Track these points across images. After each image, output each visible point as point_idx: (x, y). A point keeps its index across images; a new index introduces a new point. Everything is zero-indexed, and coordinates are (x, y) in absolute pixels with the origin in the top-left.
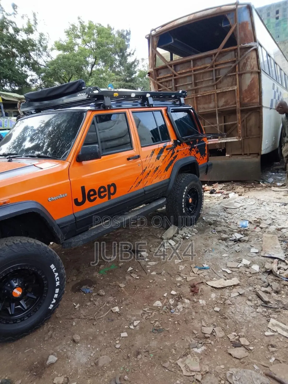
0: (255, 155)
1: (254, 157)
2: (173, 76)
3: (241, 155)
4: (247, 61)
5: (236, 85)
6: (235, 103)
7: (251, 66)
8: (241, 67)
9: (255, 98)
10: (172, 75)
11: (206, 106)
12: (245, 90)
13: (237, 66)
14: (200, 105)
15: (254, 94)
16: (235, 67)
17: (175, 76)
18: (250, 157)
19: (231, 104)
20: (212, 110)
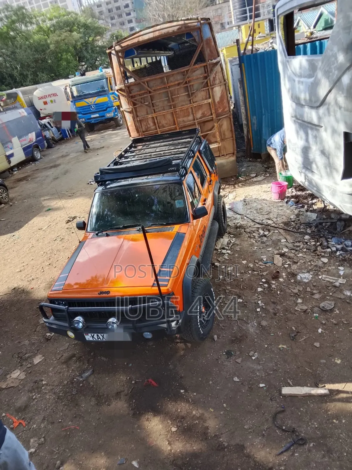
0: (231, 155)
1: (230, 157)
2: (148, 92)
3: (220, 156)
4: (216, 76)
5: (210, 98)
6: (212, 114)
7: (219, 79)
8: (211, 82)
9: (226, 108)
10: (146, 91)
11: (185, 119)
12: (218, 102)
13: (209, 81)
14: (179, 118)
15: (225, 104)
16: (207, 82)
17: (150, 92)
18: (227, 157)
19: (208, 115)
20: (192, 122)
